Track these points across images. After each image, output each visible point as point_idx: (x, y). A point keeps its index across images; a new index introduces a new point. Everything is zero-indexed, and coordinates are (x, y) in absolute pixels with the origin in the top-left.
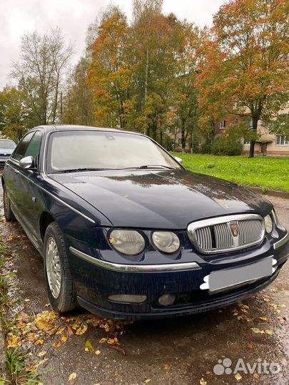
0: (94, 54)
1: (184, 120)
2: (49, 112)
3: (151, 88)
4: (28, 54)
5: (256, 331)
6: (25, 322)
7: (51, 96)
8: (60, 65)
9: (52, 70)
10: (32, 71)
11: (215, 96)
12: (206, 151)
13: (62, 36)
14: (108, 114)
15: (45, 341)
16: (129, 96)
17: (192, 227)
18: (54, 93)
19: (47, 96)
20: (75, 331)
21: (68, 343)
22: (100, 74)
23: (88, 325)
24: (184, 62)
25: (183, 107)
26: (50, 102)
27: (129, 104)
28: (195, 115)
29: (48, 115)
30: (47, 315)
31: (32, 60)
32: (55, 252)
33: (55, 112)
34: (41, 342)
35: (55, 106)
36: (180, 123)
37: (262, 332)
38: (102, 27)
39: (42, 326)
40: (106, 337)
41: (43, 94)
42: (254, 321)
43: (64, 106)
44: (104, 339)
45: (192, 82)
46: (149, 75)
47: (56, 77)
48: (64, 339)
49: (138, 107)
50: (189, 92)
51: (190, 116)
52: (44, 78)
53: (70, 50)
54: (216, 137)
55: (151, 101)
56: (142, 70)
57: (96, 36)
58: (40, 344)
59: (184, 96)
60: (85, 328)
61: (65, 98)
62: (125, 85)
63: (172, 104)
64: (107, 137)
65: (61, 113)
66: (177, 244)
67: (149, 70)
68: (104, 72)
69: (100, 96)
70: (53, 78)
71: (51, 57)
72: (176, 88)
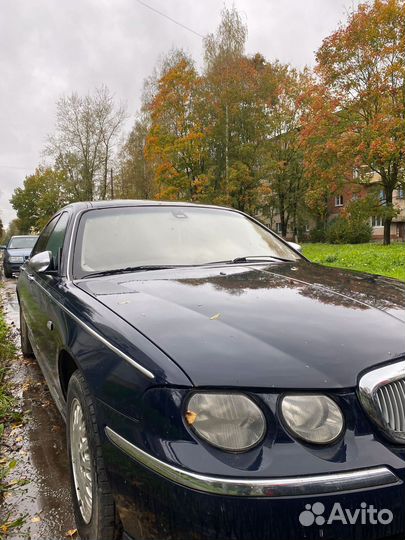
0: (153, 116)
1: (282, 196)
3: (234, 156)
4: (67, 123)
7: (98, 176)
8: (109, 134)
9: (99, 142)
10: (73, 145)
11: (328, 158)
13: (109, 96)
16: (203, 170)
17: (368, 383)
18: (103, 172)
19: (92, 177)
22: (163, 142)
24: (278, 118)
25: (280, 179)
26: (97, 184)
27: (203, 180)
28: (298, 188)
31: (72, 130)
32: (82, 428)
35: (104, 189)
36: (277, 201)
38: (163, 79)
43: (115, 188)
45: (291, 143)
46: (230, 138)
47: (103, 150)
49: (217, 183)
50: (288, 158)
51: (291, 190)
52: (88, 152)
53: (121, 113)
54: (331, 218)
55: (234, 173)
56: (220, 132)
57: (155, 92)
59: (281, 163)
61: (117, 177)
62: (198, 153)
63: (265, 177)
64: (175, 215)
67: (230, 132)
68: (168, 138)
69: (163, 172)
70: (100, 152)
71: (97, 124)
72: (269, 154)
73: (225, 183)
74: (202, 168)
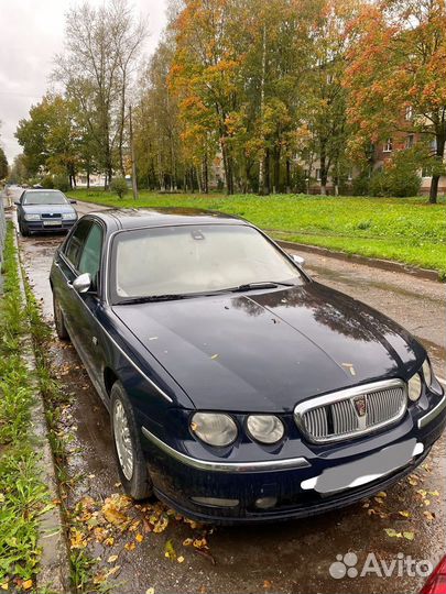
1: (324, 141)
2: (113, 134)
3: (271, 91)
4: (78, 41)
5: (391, 533)
6: (90, 511)
7: (115, 107)
8: (126, 57)
9: (115, 66)
10: (85, 68)
11: (374, 104)
12: (360, 190)
13: (128, 8)
14: (202, 135)
15: (116, 541)
16: (235, 107)
17: (301, 409)
18: (119, 106)
19: (108, 108)
20: (152, 527)
21: (143, 545)
22: (189, 72)
23: (170, 517)
25: (323, 120)
26: (114, 117)
27: (235, 119)
28: (343, 131)
29: (111, 138)
30: (116, 501)
31: (84, 50)
32: (124, 421)
33: (121, 133)
34: (111, 541)
35: (122, 123)
36: (318, 145)
37: (399, 535)
39: (112, 518)
40: (191, 538)
41: (103, 105)
42: (391, 517)
43: (134, 122)
44: (188, 540)
45: (338, 76)
46: (268, 67)
47: (120, 76)
48: (139, 538)
49: (250, 123)
50: (333, 94)
51: (335, 133)
52: (103, 78)
53: (141, 31)
54: (376, 166)
55: (269, 112)
56: (256, 62)
57: (182, 6)
58: (109, 544)
59: (324, 102)
60: (166, 523)
61: (136, 110)
62: (229, 86)
63: (304, 116)
65: (131, 134)
66: (280, 432)
67: (267, 60)
68: (195, 68)
69: (189, 108)
70: (116, 78)
71: (112, 44)
72: (311, 90)
73: (260, 124)
74: (234, 104)
